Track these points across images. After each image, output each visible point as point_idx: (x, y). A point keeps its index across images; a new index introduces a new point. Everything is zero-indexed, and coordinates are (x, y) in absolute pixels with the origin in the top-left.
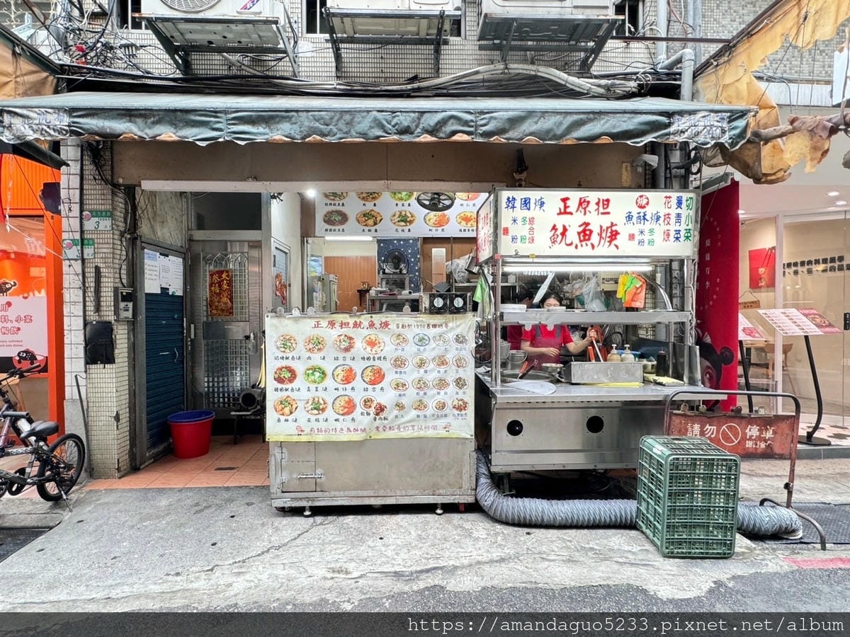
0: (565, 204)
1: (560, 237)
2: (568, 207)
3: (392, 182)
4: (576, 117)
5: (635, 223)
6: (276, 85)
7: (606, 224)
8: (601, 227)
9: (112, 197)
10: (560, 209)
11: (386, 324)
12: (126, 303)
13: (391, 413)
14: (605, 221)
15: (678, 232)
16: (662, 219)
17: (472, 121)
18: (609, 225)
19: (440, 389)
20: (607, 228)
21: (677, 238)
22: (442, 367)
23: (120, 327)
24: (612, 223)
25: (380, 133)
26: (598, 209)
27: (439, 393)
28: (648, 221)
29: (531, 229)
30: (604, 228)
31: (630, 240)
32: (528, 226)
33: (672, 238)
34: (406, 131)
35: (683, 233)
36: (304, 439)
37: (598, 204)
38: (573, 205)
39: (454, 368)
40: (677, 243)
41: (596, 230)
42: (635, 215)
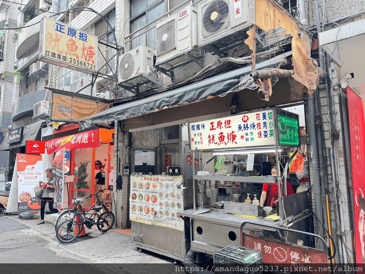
0: (212, 125)
1: (212, 140)
2: (214, 126)
3: (189, 118)
4: (201, 90)
5: (243, 130)
6: (155, 91)
7: (230, 132)
8: (228, 134)
9: (123, 136)
10: (211, 128)
11: (158, 179)
12: (126, 169)
13: (159, 215)
14: (229, 131)
15: (266, 132)
16: (256, 126)
17: (168, 101)
18: (231, 132)
19: (173, 207)
20: (231, 134)
21: (266, 136)
22: (173, 198)
23: (124, 177)
24: (232, 131)
25: (146, 111)
26: (226, 125)
27: (172, 209)
28: (249, 128)
29: (201, 138)
30: (229, 134)
31: (241, 139)
32: (200, 137)
33: (263, 136)
34: (152, 109)
35: (268, 132)
36: (137, 221)
37: (225, 123)
38: (215, 125)
39: (177, 199)
40: (266, 138)
41: (226, 136)
42: (243, 126)
